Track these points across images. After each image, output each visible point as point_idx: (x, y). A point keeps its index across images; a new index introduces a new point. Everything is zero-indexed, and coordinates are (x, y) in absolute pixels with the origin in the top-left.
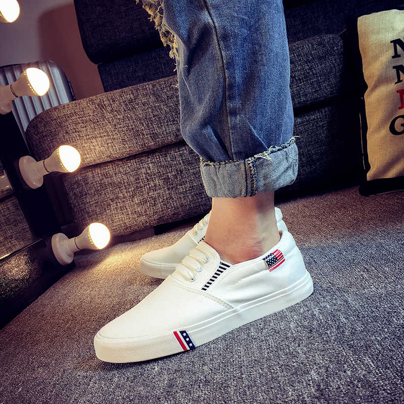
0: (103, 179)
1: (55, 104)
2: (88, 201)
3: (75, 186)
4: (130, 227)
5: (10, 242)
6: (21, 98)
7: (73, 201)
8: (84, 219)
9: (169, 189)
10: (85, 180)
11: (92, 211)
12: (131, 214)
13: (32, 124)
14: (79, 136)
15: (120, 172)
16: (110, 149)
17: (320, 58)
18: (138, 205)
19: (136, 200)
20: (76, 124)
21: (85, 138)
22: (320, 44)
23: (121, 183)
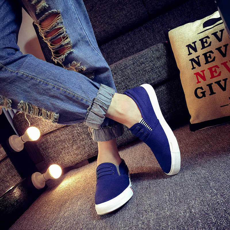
0: (55, 139)
2: (50, 151)
3: (42, 145)
4: (74, 162)
5: (15, 178)
7: (42, 152)
8: (50, 161)
10: (47, 140)
11: (53, 156)
12: (73, 155)
15: (64, 134)
17: (158, 58)
18: (77, 149)
19: (74, 147)
22: (157, 50)
23: (65, 140)
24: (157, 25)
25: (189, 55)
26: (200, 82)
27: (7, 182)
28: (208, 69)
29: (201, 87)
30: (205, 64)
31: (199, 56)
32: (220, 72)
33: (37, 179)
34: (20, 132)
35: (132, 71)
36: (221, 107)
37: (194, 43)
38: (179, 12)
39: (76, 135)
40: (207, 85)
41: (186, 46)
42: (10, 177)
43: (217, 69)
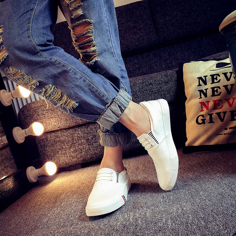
0: (55, 138)
1: (33, 100)
2: (47, 149)
3: (41, 142)
4: (68, 164)
6: (17, 98)
7: (40, 149)
8: (45, 159)
9: (88, 145)
10: (47, 139)
11: (49, 155)
12: (69, 157)
13: (21, 111)
14: (44, 117)
15: (64, 135)
16: (59, 123)
17: (165, 82)
18: (73, 152)
19: (72, 150)
20: (43, 111)
21: (47, 118)
22: (165, 76)
23: (64, 141)
24: (165, 53)
29: (203, 115)
32: (222, 106)
33: (32, 173)
34: (23, 126)
35: (140, 89)
36: (216, 135)
38: (187, 47)
39: (76, 138)
40: (209, 114)
42: (3, 167)
43: (220, 102)
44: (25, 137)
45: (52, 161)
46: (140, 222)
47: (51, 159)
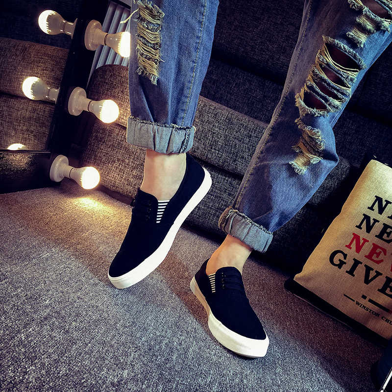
2: (102, 148)
4: (117, 187)
5: (29, 135)
7: (92, 140)
8: (90, 158)
10: (111, 132)
11: (100, 157)
12: (124, 179)
18: (134, 177)
19: (135, 172)
23: (133, 153)
25: (369, 208)
26: (351, 248)
27: (15, 129)
28: (373, 244)
29: (346, 255)
30: (376, 236)
31: (378, 221)
32: (382, 261)
34: (91, 91)
36: (345, 295)
37: (388, 202)
40: (354, 259)
41: (376, 196)
42: (25, 128)
43: (383, 253)
44: (84, 111)
45: (97, 169)
46: (174, 358)
47: (97, 164)
